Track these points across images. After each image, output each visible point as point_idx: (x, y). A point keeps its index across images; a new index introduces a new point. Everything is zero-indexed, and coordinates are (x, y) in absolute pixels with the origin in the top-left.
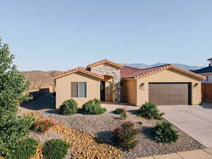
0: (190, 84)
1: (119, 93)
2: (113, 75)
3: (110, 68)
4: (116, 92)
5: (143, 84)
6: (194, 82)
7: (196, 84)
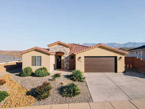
0: (116, 58)
1: (68, 64)
2: (64, 52)
3: (62, 47)
4: (66, 63)
5: (80, 57)
6: (119, 56)
7: (121, 58)
